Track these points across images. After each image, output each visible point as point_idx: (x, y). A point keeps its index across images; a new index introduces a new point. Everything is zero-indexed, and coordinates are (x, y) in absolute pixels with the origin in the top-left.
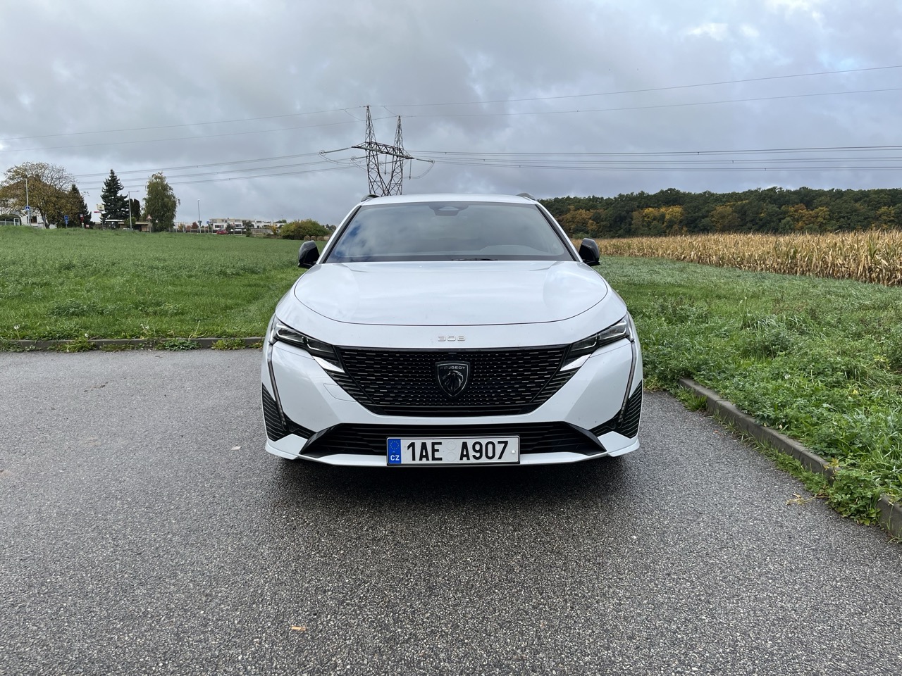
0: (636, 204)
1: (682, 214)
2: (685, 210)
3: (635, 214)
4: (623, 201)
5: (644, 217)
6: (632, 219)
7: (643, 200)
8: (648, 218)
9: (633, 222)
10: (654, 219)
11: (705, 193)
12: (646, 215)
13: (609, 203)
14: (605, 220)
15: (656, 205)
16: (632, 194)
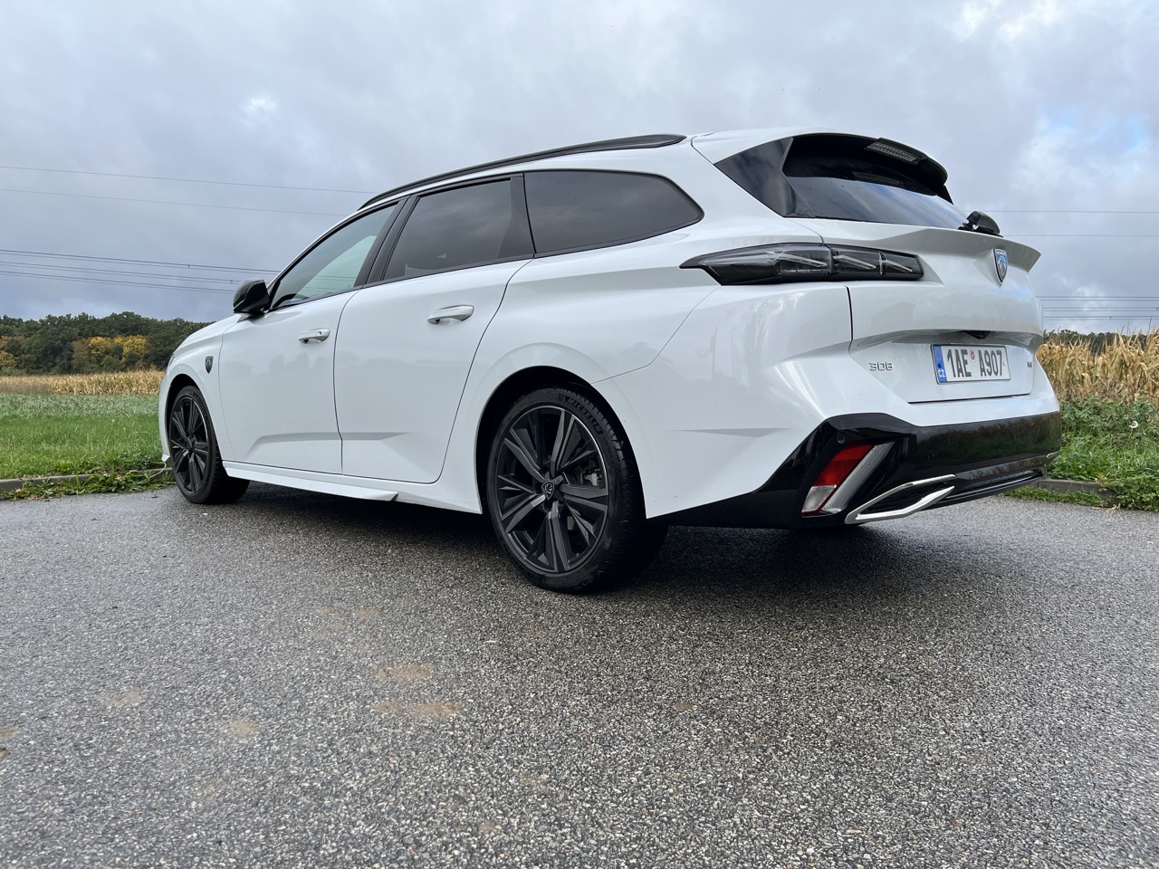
0: (76, 331)
1: (148, 348)
2: (151, 341)
3: (76, 345)
4: (55, 326)
5: (90, 349)
6: (72, 351)
7: (86, 326)
8: (98, 350)
9: (74, 356)
10: (107, 353)
11: (176, 320)
12: (94, 347)
13: (31, 327)
14: (29, 351)
15: (107, 334)
16: (69, 316)
